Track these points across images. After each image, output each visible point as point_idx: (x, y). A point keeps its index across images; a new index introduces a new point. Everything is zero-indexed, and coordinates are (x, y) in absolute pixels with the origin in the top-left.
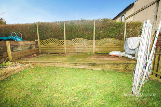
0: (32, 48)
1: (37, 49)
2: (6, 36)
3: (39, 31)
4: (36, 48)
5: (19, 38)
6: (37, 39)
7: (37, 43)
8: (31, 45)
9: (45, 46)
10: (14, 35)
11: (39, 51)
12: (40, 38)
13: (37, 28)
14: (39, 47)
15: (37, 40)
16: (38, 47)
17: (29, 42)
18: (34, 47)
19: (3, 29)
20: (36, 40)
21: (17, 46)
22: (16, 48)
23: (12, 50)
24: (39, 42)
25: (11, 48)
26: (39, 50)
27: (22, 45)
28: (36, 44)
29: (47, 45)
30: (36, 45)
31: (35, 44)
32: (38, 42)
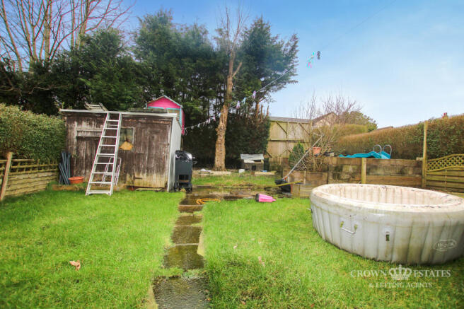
0: (404, 174)
1: (417, 178)
2: (366, 152)
3: (427, 138)
4: (416, 174)
5: (385, 155)
6: (421, 155)
7: (419, 165)
8: (404, 167)
9: (438, 173)
10: (378, 150)
11: (421, 181)
12: (427, 153)
13: (423, 132)
14: (423, 173)
15: (421, 159)
16: (421, 174)
17: (399, 162)
18: (410, 173)
19: (364, 141)
20: (417, 159)
21: (376, 167)
22: (374, 170)
23: (368, 173)
24: (424, 162)
25: (367, 169)
26: (423, 180)
27: (386, 167)
28: (415, 167)
29: (444, 170)
30: (417, 169)
31: (413, 165)
32: (421, 162)
